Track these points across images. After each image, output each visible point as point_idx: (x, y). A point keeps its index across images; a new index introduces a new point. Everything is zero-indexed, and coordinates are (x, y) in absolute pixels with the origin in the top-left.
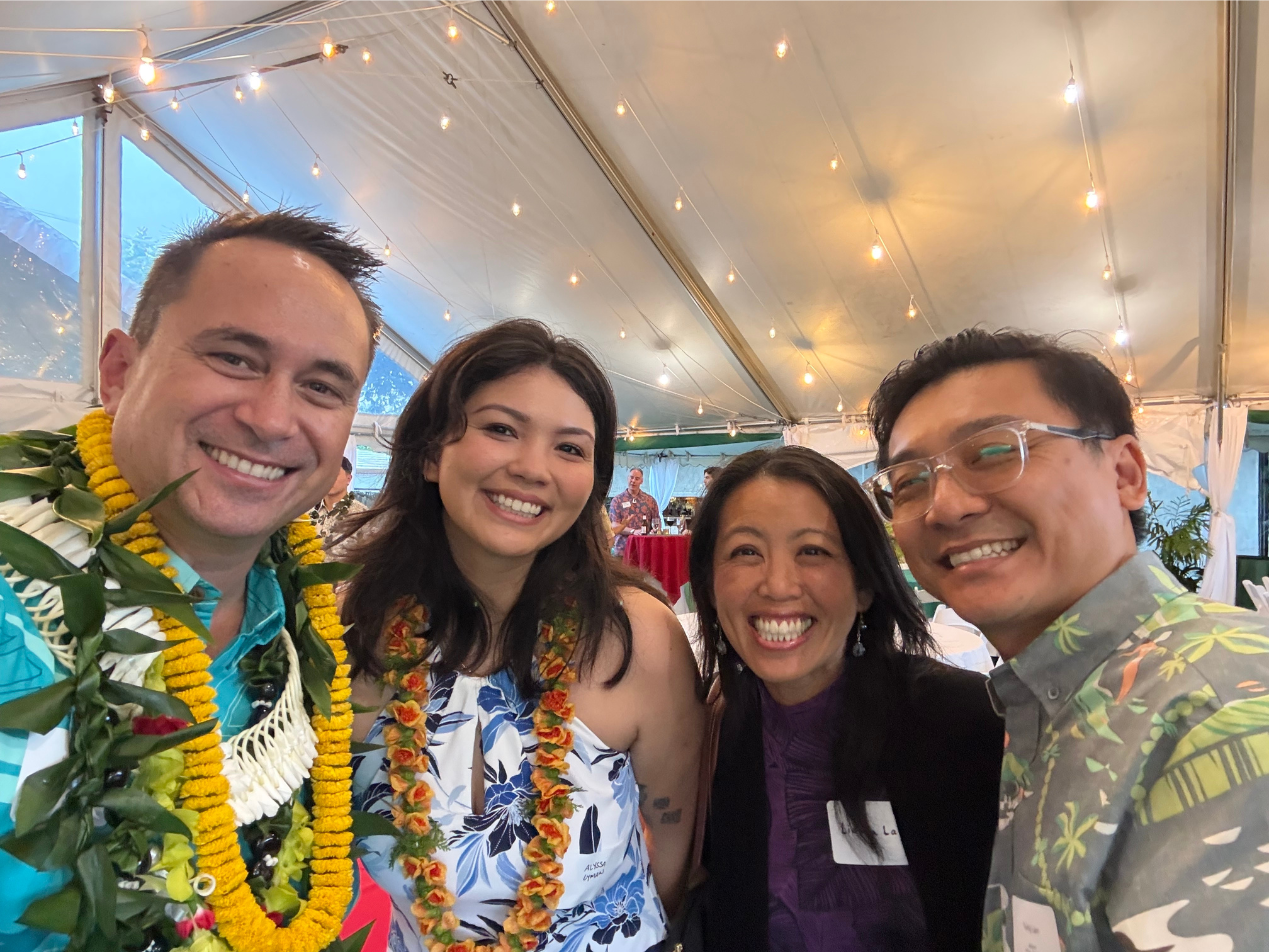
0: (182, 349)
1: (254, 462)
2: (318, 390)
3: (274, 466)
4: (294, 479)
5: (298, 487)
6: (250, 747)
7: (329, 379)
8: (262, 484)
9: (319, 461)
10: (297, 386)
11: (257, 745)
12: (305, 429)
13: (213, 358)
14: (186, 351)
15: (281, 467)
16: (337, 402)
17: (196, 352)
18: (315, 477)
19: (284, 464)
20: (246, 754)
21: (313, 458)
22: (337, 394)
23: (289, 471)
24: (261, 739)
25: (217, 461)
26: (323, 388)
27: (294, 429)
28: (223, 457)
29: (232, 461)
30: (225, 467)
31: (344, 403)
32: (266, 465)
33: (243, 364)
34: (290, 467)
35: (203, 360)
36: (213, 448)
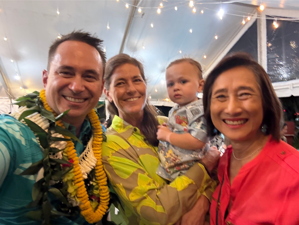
3: (81, 99)
4: (87, 101)
6: (83, 158)
7: (91, 75)
11: (85, 157)
12: (86, 88)
13: (61, 74)
15: (83, 99)
16: (94, 80)
17: (57, 73)
18: (92, 100)
20: (83, 160)
21: (91, 96)
22: (95, 78)
23: (85, 100)
24: (86, 155)
26: (90, 77)
27: (84, 89)
28: (68, 98)
29: (70, 99)
30: (69, 101)
31: (97, 80)
32: (79, 99)
33: (69, 74)
34: (85, 98)
35: (59, 75)
36: (66, 96)
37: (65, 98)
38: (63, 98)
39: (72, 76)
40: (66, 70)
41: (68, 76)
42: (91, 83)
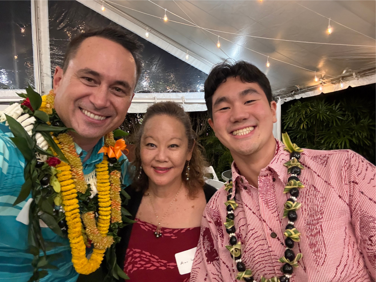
0: (74, 76)
1: (95, 115)
2: (117, 90)
3: (102, 116)
4: (109, 120)
5: (111, 122)
8: (98, 122)
9: (117, 114)
10: (110, 89)
12: (112, 104)
13: (83, 79)
14: (75, 76)
15: (104, 116)
16: (123, 94)
17: (78, 77)
18: (116, 119)
19: (105, 115)
21: (115, 113)
22: (124, 92)
23: (107, 117)
25: (84, 113)
26: (119, 90)
27: (109, 104)
28: (86, 112)
29: (89, 114)
30: (87, 115)
31: (126, 95)
32: (99, 115)
33: (92, 81)
34: (107, 116)
35: (80, 80)
36: (83, 109)
37: (82, 111)
38: (79, 110)
39: (96, 85)
40: (90, 76)
41: (91, 85)
42: (119, 98)
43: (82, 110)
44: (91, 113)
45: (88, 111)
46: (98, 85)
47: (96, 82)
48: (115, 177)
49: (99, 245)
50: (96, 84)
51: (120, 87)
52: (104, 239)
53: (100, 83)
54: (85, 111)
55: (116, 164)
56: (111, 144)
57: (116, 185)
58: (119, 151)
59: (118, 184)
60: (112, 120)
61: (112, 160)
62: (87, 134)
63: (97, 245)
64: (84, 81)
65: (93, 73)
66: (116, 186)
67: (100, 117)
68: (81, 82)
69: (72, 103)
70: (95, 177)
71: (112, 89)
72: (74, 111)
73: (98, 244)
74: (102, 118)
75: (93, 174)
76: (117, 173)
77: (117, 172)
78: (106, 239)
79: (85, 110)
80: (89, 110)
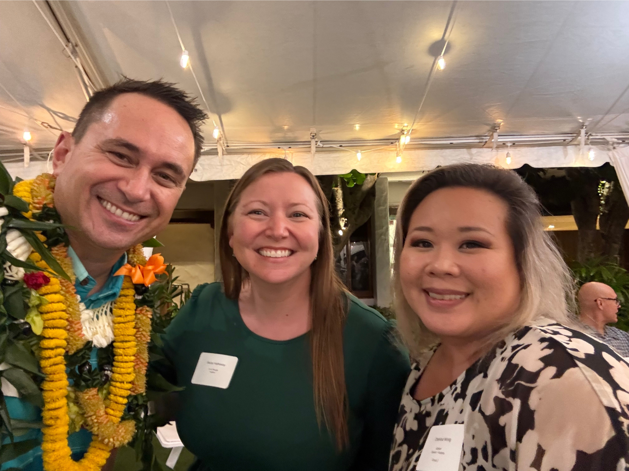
2: (164, 177)
4: (144, 222)
8: (128, 223)
9: (159, 213)
10: (152, 174)
12: (153, 196)
13: (111, 154)
14: (97, 148)
16: (172, 184)
18: (156, 221)
21: (156, 212)
22: (174, 181)
23: (142, 217)
25: (105, 207)
29: (113, 209)
31: (176, 186)
32: (130, 213)
33: (125, 159)
34: (142, 215)
35: (105, 155)
36: (104, 200)
37: (101, 204)
41: (123, 164)
42: (165, 188)
43: (102, 201)
44: (118, 207)
45: (113, 204)
46: (134, 166)
47: (130, 161)
48: (144, 318)
49: (114, 440)
50: (131, 164)
51: (169, 172)
52: (120, 429)
53: (137, 164)
54: (107, 203)
55: (148, 294)
56: (138, 262)
57: (144, 330)
58: (152, 274)
59: (147, 330)
60: (150, 223)
61: (140, 289)
62: (106, 240)
63: (109, 441)
64: (112, 157)
65: (129, 146)
66: (144, 333)
67: (131, 216)
68: (107, 157)
69: (87, 188)
70: (110, 313)
71: (154, 175)
72: (88, 203)
73: (111, 440)
74: (135, 218)
75: (107, 308)
76: (147, 311)
77: (148, 309)
78: (123, 428)
79: (108, 201)
80: (115, 202)
